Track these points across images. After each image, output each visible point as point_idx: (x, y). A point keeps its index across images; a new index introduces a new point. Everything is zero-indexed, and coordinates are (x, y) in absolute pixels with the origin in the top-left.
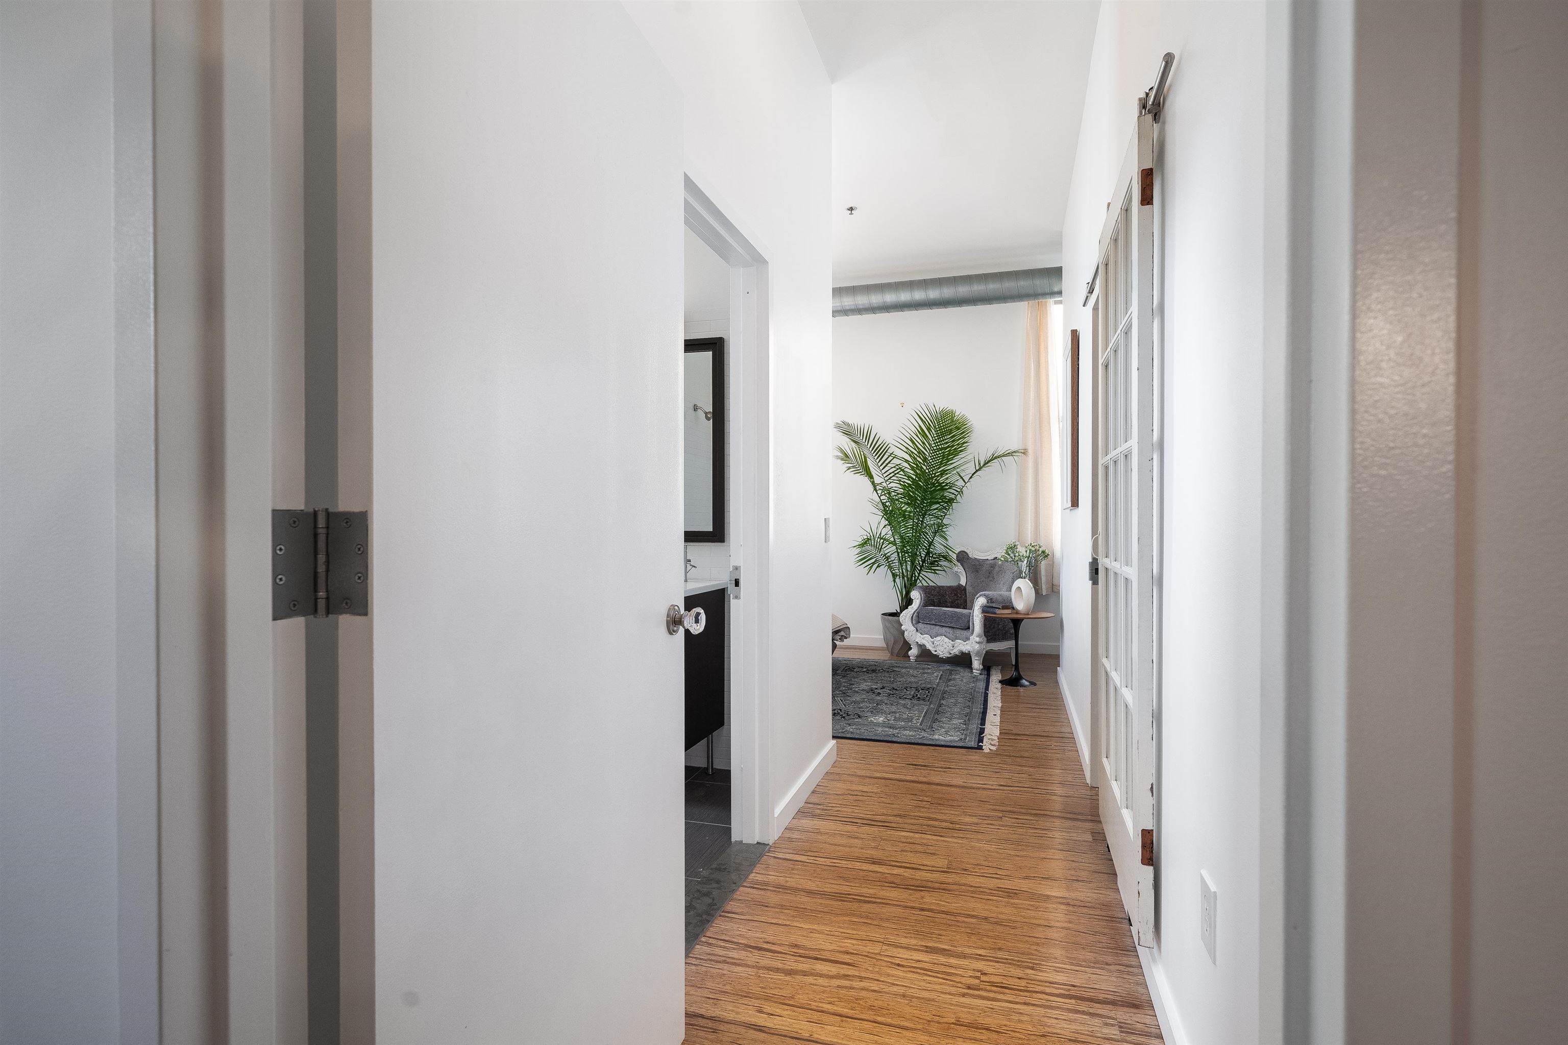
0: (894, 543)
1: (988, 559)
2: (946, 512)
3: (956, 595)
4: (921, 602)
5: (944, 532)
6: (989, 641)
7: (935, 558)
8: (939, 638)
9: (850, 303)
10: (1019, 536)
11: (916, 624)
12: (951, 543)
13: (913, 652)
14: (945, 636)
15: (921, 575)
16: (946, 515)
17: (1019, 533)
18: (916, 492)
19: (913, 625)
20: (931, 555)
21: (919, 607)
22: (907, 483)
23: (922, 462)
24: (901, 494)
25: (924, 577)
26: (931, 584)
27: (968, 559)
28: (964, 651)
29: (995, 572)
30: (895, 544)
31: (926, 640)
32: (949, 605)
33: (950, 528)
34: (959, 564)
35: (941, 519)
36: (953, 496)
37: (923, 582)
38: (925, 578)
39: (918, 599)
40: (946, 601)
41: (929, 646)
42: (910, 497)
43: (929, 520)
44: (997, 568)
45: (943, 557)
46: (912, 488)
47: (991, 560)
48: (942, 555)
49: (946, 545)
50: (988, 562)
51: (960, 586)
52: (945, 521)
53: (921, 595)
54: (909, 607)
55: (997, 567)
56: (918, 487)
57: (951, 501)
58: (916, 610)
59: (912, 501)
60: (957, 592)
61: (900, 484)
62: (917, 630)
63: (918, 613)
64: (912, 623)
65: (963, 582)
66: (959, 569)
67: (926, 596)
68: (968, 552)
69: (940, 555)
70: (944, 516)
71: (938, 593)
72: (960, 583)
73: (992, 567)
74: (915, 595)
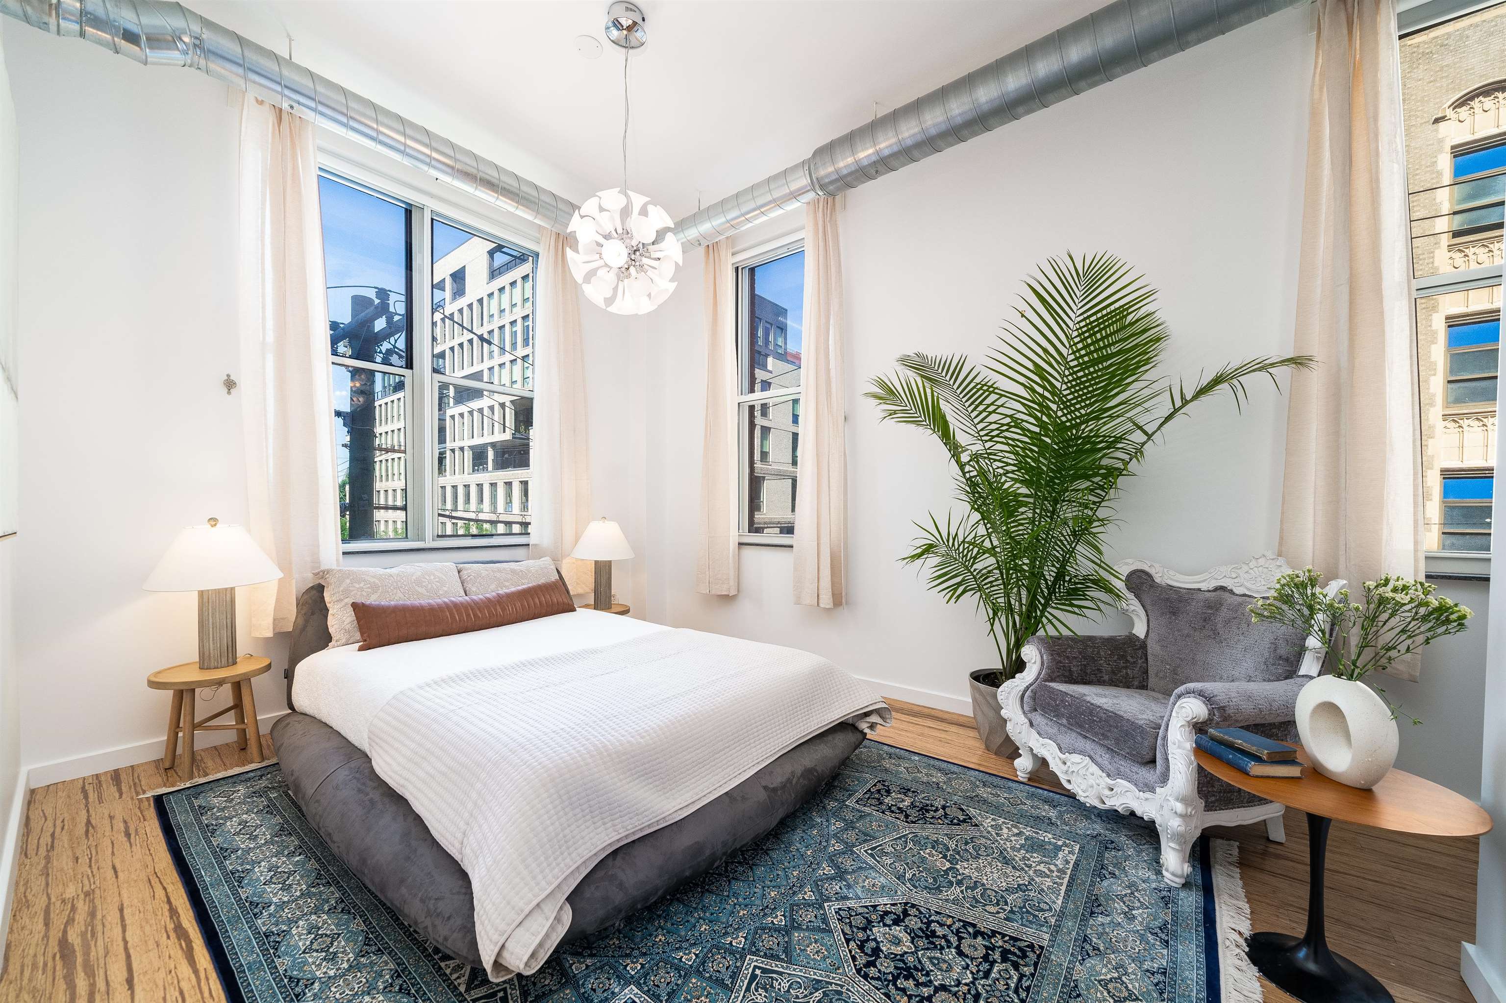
0: (992, 551)
1: (1199, 590)
2: (1103, 494)
3: (1123, 657)
4: (1042, 670)
5: (1094, 534)
6: (1209, 807)
7: (1076, 583)
8: (1076, 758)
9: (912, 132)
10: (1281, 544)
11: (1030, 712)
12: (1108, 556)
13: (1023, 765)
14: (1091, 757)
15: (1046, 614)
16: (1103, 500)
17: (1281, 538)
18: (1041, 459)
19: (1024, 713)
20: (1067, 578)
21: (1036, 679)
22: (1021, 442)
23: (1050, 397)
24: (1014, 465)
25: (1051, 617)
26: (1065, 632)
27: (1151, 586)
28: (1139, 813)
29: (1219, 620)
30: (994, 555)
31: (1048, 750)
32: (1106, 678)
33: (1110, 527)
34: (1130, 596)
35: (1092, 509)
36: (1120, 465)
37: (1049, 628)
38: (1054, 621)
39: (1035, 663)
40: (1098, 670)
41: (1055, 766)
42: (1029, 470)
43: (1068, 512)
44: (1224, 613)
45: (1094, 582)
46: (1032, 451)
47: (1209, 591)
48: (1089, 579)
49: (1099, 562)
50: (1201, 596)
51: (1131, 639)
52: (1101, 513)
53: (1042, 657)
54: (1017, 676)
55: (1224, 609)
56: (1043, 446)
57: (1113, 473)
58: (1031, 685)
59: (1032, 477)
60: (1125, 652)
61: (1008, 444)
62: (1031, 725)
63: (1034, 693)
64: (1022, 707)
65: (1140, 630)
66: (1133, 605)
67: (1053, 659)
68: (1152, 571)
69: (1086, 578)
70: (1100, 503)
71: (1080, 653)
72: (1134, 632)
73: (1210, 607)
74: (1030, 653)
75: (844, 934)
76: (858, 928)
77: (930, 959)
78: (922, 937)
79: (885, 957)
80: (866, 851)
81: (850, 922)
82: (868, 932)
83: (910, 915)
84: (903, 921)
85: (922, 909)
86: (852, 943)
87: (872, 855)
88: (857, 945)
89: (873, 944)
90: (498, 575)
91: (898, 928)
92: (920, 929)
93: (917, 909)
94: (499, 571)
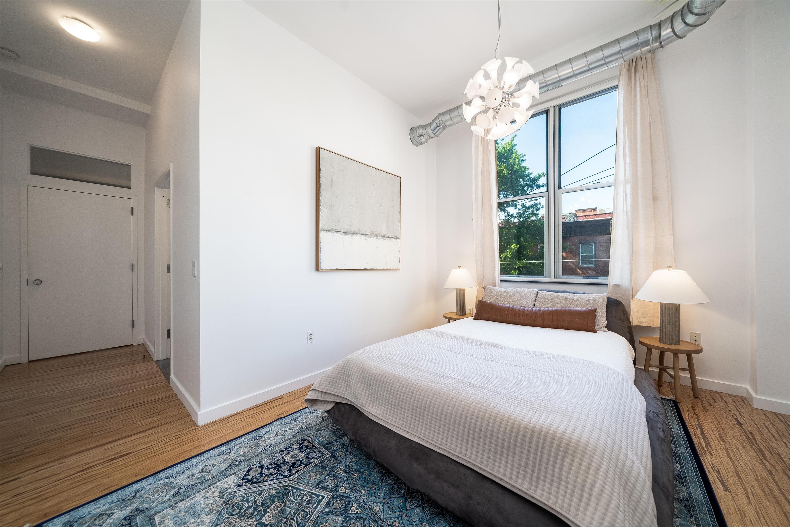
75: (316, 448)
76: (311, 453)
77: (276, 457)
78: (281, 464)
79: (296, 449)
80: (324, 497)
81: (315, 453)
82: (306, 453)
83: (288, 471)
84: (290, 467)
85: (281, 477)
86: (311, 446)
87: (318, 496)
88: (309, 447)
89: (303, 450)
90: (555, 299)
91: (293, 462)
92: (281, 467)
93: (284, 476)
94: (557, 297)
